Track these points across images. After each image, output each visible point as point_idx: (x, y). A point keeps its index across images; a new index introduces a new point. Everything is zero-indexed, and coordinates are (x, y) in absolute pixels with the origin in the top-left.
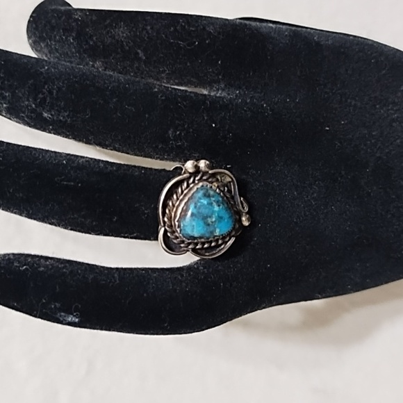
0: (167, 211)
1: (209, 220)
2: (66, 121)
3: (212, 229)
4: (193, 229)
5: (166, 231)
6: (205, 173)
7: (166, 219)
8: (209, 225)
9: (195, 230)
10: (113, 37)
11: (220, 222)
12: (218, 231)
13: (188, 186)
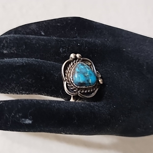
0: (66, 75)
1: (86, 75)
2: (14, 52)
3: (88, 79)
4: (80, 78)
5: (67, 84)
6: (79, 59)
7: (66, 78)
8: (86, 77)
9: (80, 79)
10: (30, 29)
11: (90, 76)
12: (90, 80)
13: (73, 64)
